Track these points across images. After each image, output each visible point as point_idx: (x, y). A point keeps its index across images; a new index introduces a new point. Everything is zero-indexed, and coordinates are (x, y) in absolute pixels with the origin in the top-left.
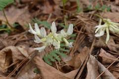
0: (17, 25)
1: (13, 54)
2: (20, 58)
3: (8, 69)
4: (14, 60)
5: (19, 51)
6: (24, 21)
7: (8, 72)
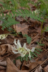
0: (20, 33)
1: (8, 48)
2: (10, 51)
3: (4, 54)
4: (8, 51)
5: (11, 48)
6: (24, 32)
7: (4, 55)
